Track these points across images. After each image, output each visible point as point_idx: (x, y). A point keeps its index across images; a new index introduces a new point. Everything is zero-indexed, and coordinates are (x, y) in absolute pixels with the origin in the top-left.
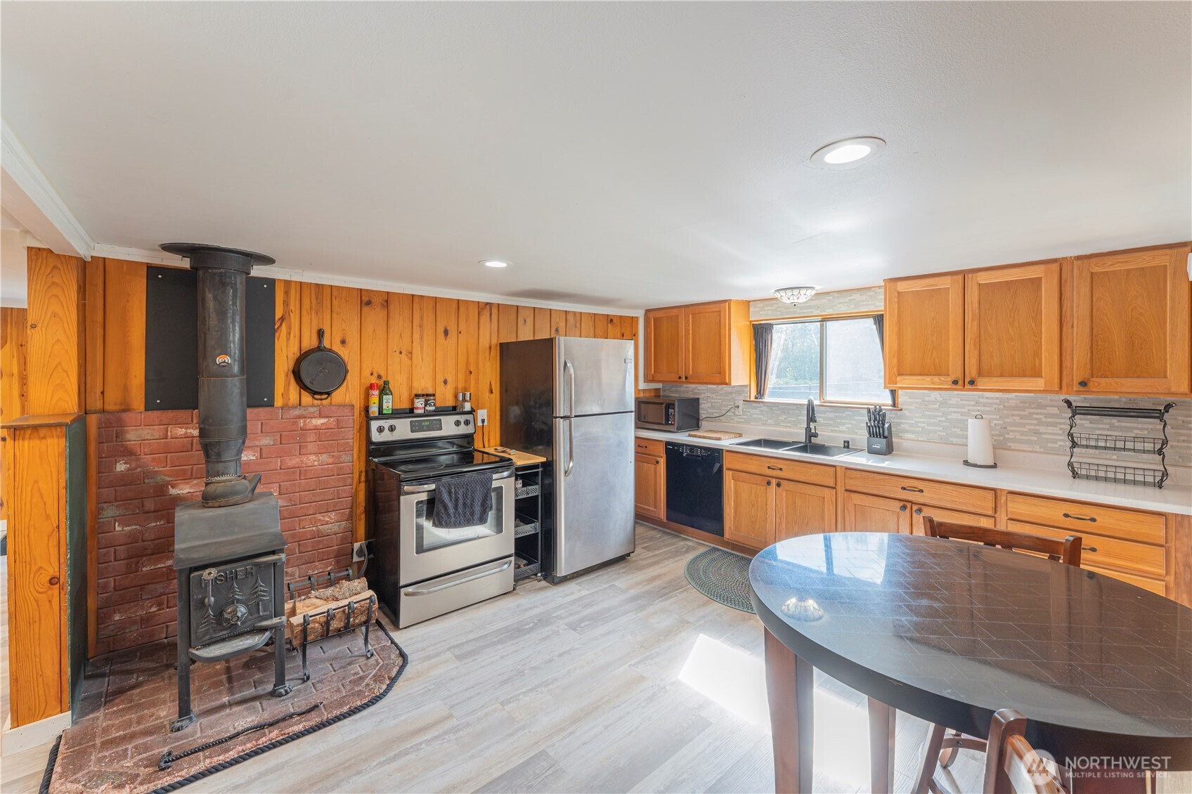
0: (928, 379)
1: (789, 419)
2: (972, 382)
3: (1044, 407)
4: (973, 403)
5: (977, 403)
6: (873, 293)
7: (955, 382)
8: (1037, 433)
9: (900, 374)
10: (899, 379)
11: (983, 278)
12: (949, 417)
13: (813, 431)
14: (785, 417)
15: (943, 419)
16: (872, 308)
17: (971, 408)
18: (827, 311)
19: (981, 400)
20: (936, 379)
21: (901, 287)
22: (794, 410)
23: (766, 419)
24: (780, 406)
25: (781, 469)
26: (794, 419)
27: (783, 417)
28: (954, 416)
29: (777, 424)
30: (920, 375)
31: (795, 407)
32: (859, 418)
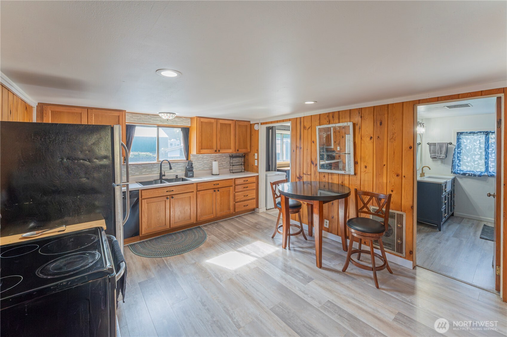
0: (209, 150)
1: (147, 171)
2: (219, 151)
3: (223, 157)
4: (209, 157)
5: (211, 157)
6: (182, 119)
7: (216, 151)
8: (222, 164)
9: (202, 149)
10: (201, 150)
11: (221, 121)
12: (204, 162)
13: (163, 174)
14: (145, 170)
15: (203, 163)
16: (182, 125)
17: (209, 159)
18: (165, 123)
19: (211, 156)
20: (211, 150)
21: (202, 120)
22: (150, 166)
23: (134, 172)
24: (142, 165)
25: (173, 191)
26: (150, 170)
27: (144, 170)
28: (205, 162)
29: (141, 174)
30: (207, 149)
31: (150, 165)
32: (178, 166)
